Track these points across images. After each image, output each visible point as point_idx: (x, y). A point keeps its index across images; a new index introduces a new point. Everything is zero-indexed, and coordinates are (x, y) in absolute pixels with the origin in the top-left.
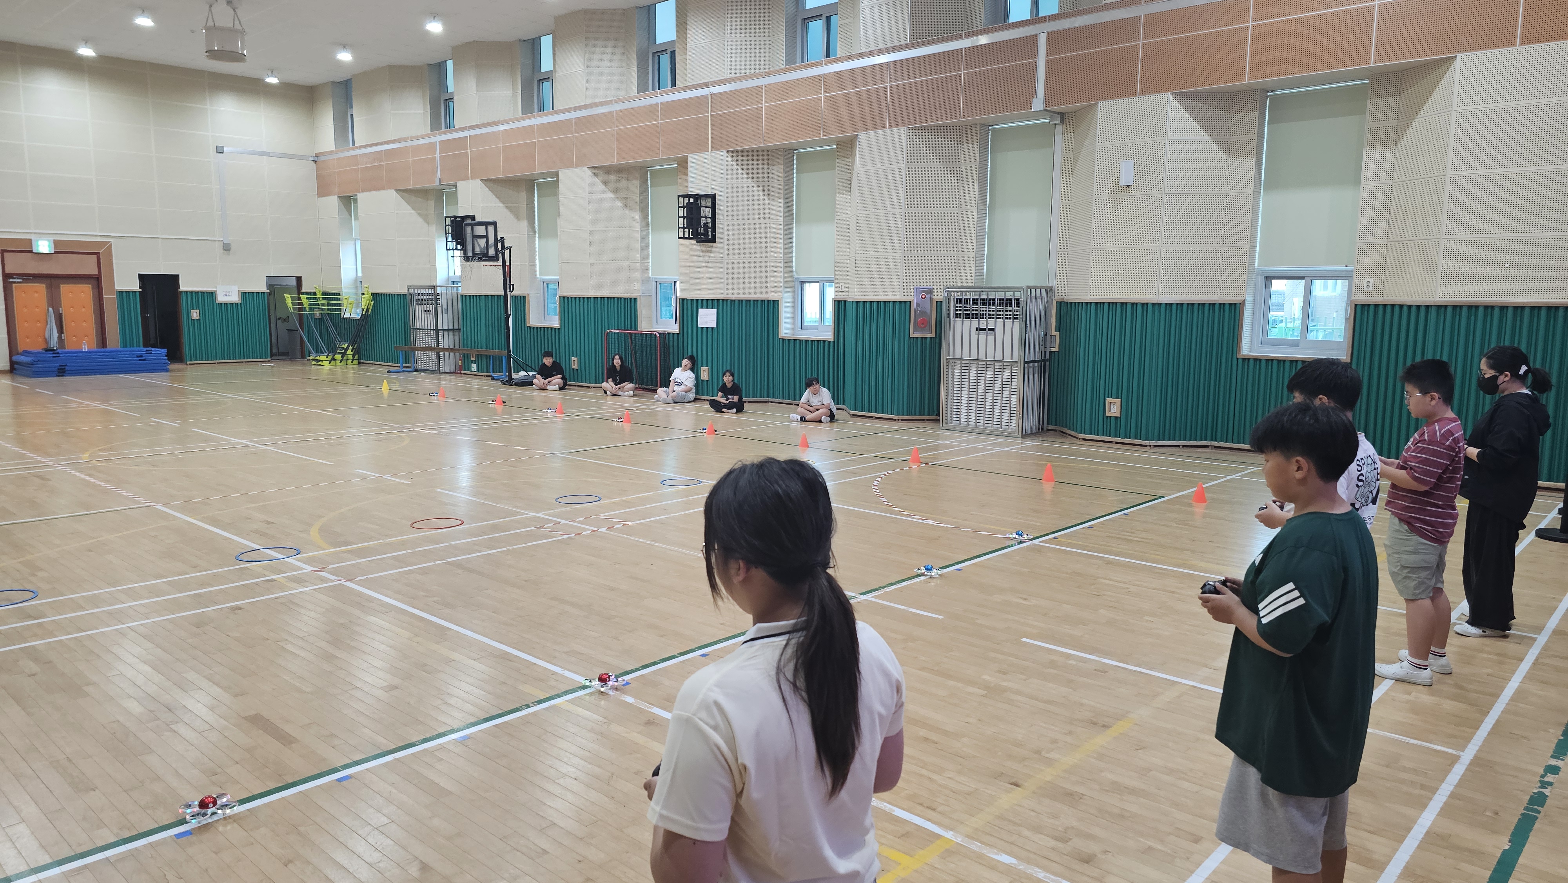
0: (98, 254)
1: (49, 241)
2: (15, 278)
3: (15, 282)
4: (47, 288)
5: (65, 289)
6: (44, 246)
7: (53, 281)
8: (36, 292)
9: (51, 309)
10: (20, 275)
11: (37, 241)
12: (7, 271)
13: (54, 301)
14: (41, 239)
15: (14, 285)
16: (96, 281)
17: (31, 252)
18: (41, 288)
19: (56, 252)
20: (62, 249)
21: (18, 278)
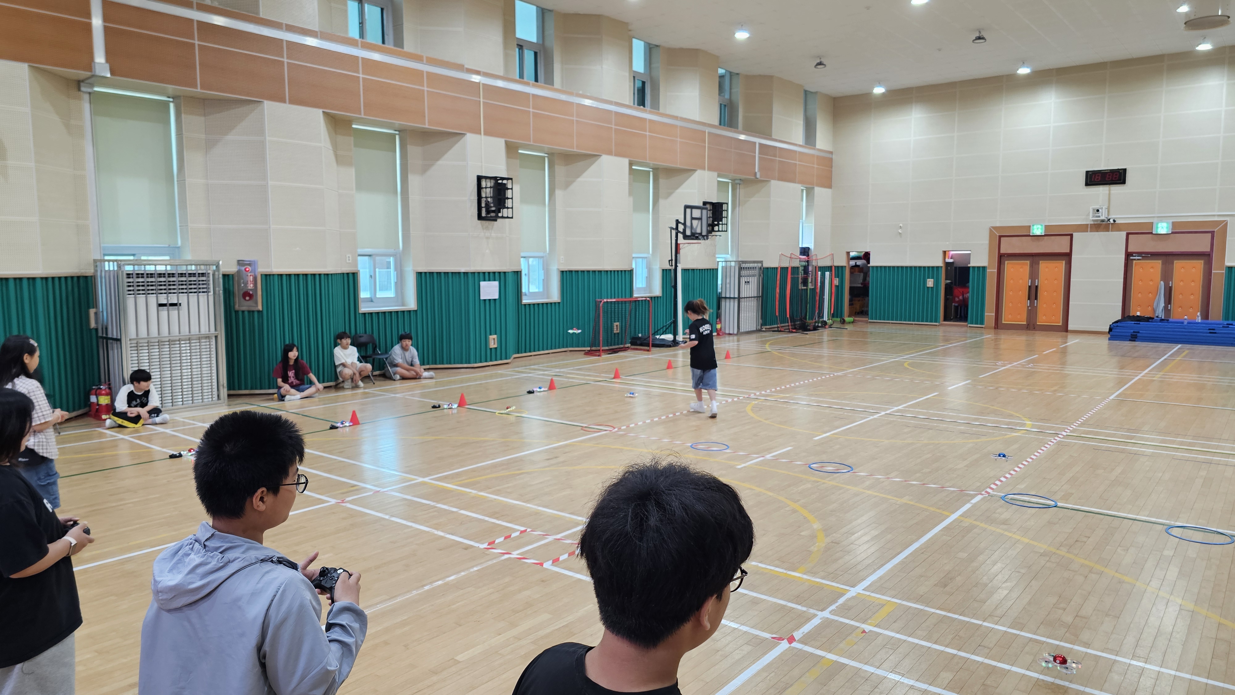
0: (1212, 233)
1: (1167, 223)
2: (1135, 256)
3: (1135, 259)
4: (1163, 264)
5: (1178, 264)
6: (1163, 228)
7: (1168, 257)
8: (1152, 267)
9: (1162, 283)
10: (1139, 254)
11: (1157, 224)
12: (1129, 250)
13: (1167, 276)
14: (1162, 221)
15: (1134, 262)
16: (1206, 257)
17: (1151, 233)
18: (1158, 264)
19: (1173, 233)
20: (1179, 229)
21: (1138, 256)
